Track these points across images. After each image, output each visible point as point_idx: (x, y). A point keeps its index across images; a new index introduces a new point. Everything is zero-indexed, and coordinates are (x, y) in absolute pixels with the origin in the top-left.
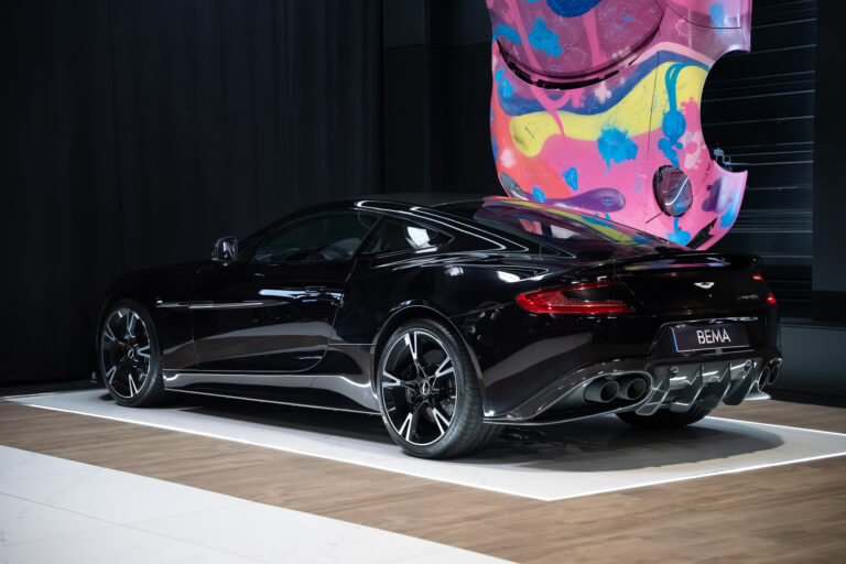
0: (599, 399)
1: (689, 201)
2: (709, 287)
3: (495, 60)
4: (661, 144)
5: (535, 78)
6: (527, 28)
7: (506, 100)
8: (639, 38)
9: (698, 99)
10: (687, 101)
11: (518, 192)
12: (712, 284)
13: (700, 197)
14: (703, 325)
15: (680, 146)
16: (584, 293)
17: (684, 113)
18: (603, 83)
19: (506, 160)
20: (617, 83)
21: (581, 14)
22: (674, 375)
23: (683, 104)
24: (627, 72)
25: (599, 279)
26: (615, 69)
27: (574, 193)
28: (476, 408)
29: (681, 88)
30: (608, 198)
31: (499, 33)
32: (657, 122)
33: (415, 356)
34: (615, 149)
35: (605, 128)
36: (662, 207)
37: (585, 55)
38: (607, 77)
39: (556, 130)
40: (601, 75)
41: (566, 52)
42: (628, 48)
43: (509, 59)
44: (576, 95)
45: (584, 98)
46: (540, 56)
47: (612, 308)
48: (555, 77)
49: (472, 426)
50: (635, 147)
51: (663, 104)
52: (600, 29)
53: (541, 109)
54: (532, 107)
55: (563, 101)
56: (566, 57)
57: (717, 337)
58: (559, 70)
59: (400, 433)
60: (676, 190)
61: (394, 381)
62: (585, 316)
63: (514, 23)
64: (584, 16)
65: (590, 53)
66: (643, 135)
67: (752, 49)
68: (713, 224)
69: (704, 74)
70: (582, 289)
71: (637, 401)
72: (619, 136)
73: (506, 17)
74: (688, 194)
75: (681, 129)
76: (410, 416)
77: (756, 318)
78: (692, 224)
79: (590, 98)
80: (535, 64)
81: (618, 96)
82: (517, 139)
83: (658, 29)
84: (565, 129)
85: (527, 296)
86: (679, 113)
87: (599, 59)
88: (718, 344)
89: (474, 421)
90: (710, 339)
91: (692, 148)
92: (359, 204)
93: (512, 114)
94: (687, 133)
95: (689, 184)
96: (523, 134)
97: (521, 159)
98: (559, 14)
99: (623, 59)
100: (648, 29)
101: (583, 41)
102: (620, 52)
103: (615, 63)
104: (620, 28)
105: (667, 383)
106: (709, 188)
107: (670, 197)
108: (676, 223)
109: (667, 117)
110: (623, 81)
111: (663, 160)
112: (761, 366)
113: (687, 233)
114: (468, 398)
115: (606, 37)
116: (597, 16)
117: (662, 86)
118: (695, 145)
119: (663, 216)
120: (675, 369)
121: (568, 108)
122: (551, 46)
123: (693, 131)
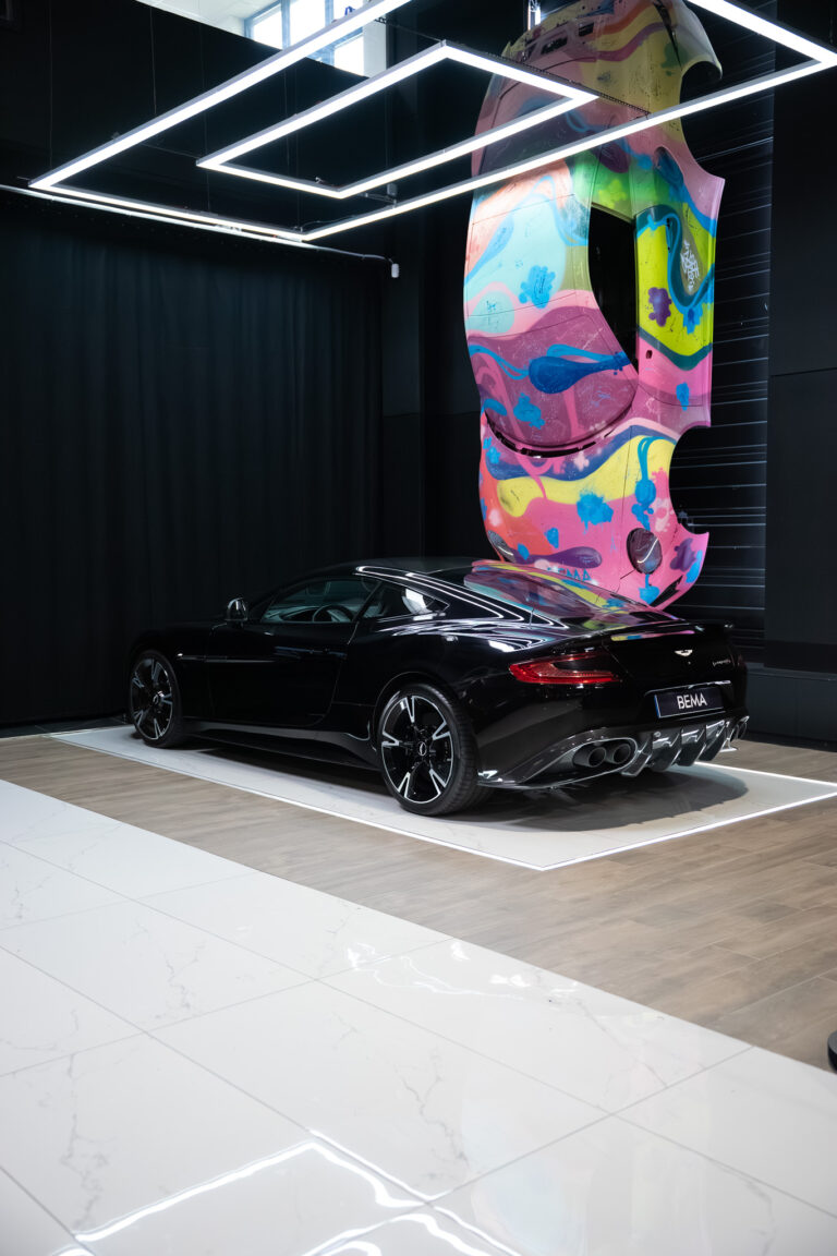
0: (588, 765)
1: (658, 560)
2: (687, 654)
3: (483, 430)
4: (634, 509)
5: (520, 446)
6: (512, 403)
7: (494, 466)
8: (613, 413)
9: (666, 469)
10: (657, 471)
11: (503, 547)
12: (690, 651)
13: (668, 557)
14: (682, 692)
15: (651, 511)
16: (573, 664)
17: (654, 482)
18: (581, 453)
19: (494, 519)
20: (595, 452)
21: (561, 391)
22: (657, 739)
23: (654, 474)
24: (602, 444)
25: (587, 650)
26: (591, 440)
27: (555, 551)
28: (470, 770)
29: (653, 458)
30: (586, 556)
31: (486, 405)
32: (630, 490)
33: (412, 719)
34: (592, 513)
35: (584, 493)
36: (635, 565)
37: (565, 427)
38: (585, 447)
39: (540, 494)
40: (580, 446)
41: (548, 424)
42: (603, 422)
43: (496, 429)
44: (557, 463)
45: (564, 465)
46: (525, 427)
47: (600, 679)
48: (538, 446)
49: (466, 787)
50: (611, 511)
51: (635, 474)
52: (578, 404)
53: (524, 474)
54: (517, 472)
55: (545, 468)
56: (547, 428)
57: (695, 701)
58: (540, 439)
59: (399, 790)
60: (647, 550)
61: (393, 742)
62: (574, 687)
63: (501, 398)
64: (564, 392)
65: (569, 426)
66: (618, 500)
67: (712, 423)
68: (679, 580)
69: (672, 447)
70: (571, 659)
71: (622, 765)
72: (596, 501)
73: (493, 392)
74: (658, 553)
75: (652, 496)
76: (408, 775)
77: (729, 682)
78: (661, 580)
79: (570, 464)
80: (519, 433)
81: (595, 465)
82: (503, 501)
83: (630, 406)
84: (547, 493)
85: (519, 666)
86: (650, 481)
87: (578, 432)
88: (696, 707)
89: (468, 783)
90: (689, 704)
91: (662, 513)
92: (361, 569)
93: (499, 478)
94: (657, 500)
95: (658, 544)
96: (509, 496)
97: (507, 518)
98: (541, 390)
99: (599, 432)
100: (622, 406)
101: (563, 415)
102: (597, 426)
103: (592, 435)
104: (597, 404)
105: (650, 744)
106: (676, 548)
107: (642, 555)
108: (647, 580)
109: (639, 485)
110: (599, 451)
111: (636, 524)
112: (732, 726)
113: (657, 589)
114: (463, 762)
115: (584, 411)
116: (576, 393)
117: (635, 457)
118: (664, 510)
119: (636, 573)
120: (657, 734)
121: (550, 474)
122: (534, 418)
123: (663, 498)
